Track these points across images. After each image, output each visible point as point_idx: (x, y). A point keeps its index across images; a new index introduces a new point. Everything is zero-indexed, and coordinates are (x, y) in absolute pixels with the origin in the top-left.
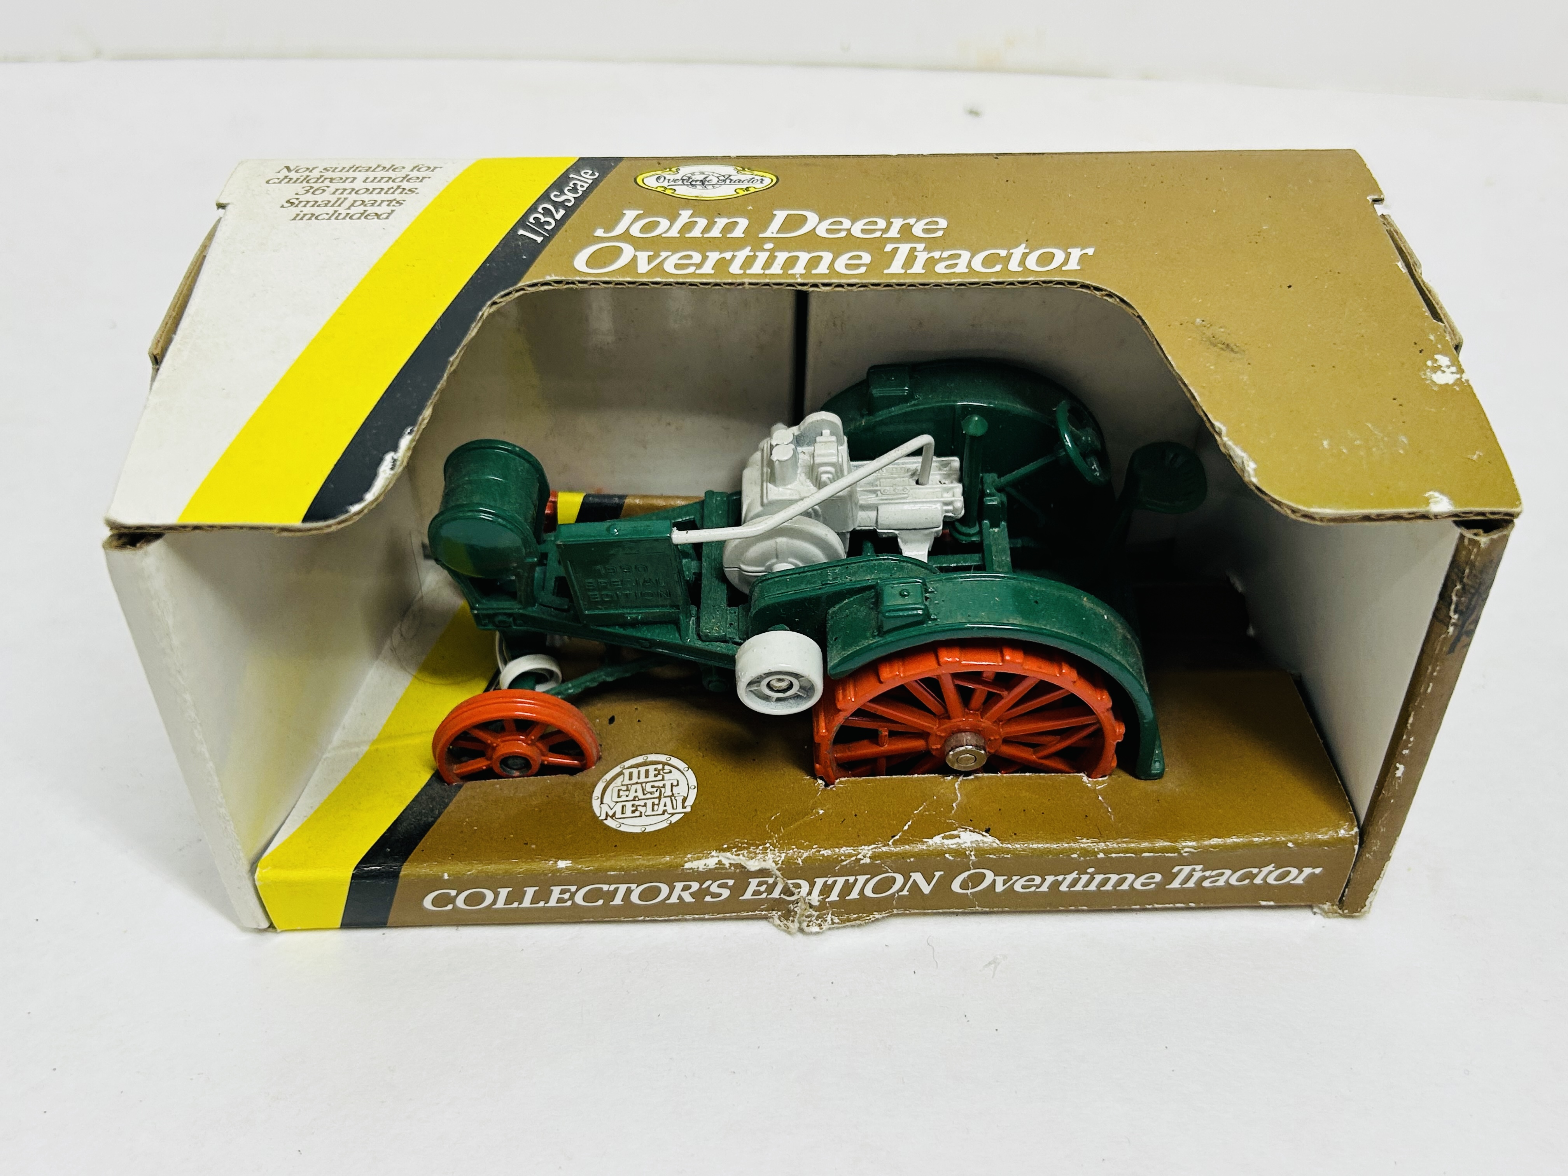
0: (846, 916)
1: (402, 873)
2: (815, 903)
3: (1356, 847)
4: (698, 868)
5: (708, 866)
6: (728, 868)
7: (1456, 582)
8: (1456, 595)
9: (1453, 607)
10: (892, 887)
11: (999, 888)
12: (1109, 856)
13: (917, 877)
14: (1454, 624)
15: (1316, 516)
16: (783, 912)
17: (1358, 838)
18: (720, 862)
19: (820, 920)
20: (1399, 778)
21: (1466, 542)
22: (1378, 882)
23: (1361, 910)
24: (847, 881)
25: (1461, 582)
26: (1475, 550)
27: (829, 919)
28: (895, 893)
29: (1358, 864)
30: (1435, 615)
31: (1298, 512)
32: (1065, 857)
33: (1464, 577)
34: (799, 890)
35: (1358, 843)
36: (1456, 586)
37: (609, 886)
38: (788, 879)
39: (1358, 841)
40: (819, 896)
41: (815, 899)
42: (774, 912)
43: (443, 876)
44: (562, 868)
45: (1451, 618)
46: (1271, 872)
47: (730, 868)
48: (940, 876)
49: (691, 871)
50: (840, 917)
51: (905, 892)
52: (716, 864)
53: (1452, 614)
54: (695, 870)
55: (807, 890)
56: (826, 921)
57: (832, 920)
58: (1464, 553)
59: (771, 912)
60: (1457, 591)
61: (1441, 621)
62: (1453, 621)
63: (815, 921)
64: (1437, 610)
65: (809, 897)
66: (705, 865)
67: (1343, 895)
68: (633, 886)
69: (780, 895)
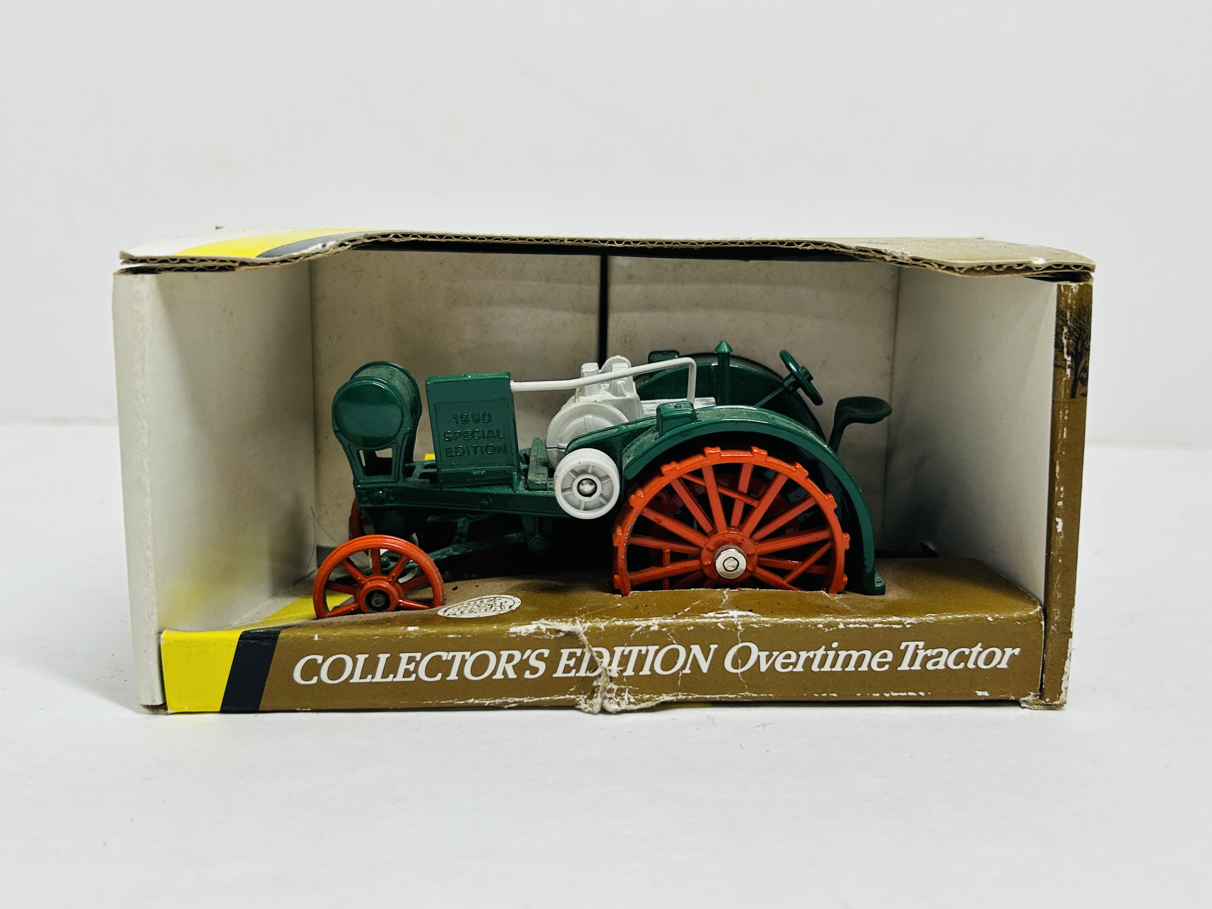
0: (640, 695)
1: (280, 636)
2: (615, 674)
3: (1043, 623)
4: (520, 632)
5: (529, 630)
6: (545, 632)
7: (1063, 326)
8: (1065, 338)
9: (1065, 350)
10: (676, 663)
11: (764, 667)
12: (848, 626)
13: (696, 649)
14: (1070, 367)
15: (955, 266)
16: (589, 694)
17: (1042, 614)
18: (538, 628)
19: (619, 698)
20: (1060, 533)
21: (1062, 288)
22: (1067, 662)
23: (1059, 698)
24: (640, 651)
25: (1066, 325)
26: (1070, 294)
27: (626, 698)
28: (679, 670)
29: (1048, 640)
30: (1056, 366)
31: (943, 265)
32: (813, 628)
33: (1067, 321)
34: (601, 660)
35: (1043, 619)
36: (1064, 330)
37: (447, 653)
38: (593, 647)
39: (1043, 617)
40: (618, 667)
41: (614, 671)
42: (581, 696)
43: (313, 637)
44: (411, 631)
45: (1065, 360)
46: (980, 653)
47: (546, 632)
48: (716, 649)
49: (515, 636)
50: (635, 697)
51: (687, 671)
52: (535, 629)
53: (1066, 356)
54: (519, 634)
55: (608, 661)
56: (624, 699)
57: (629, 699)
58: (1063, 299)
59: (578, 696)
60: (1065, 334)
61: (1060, 366)
62: (1068, 363)
63: (615, 699)
64: (1056, 358)
65: (610, 668)
66: (526, 629)
67: (1042, 684)
68: (467, 654)
69: (586, 672)
